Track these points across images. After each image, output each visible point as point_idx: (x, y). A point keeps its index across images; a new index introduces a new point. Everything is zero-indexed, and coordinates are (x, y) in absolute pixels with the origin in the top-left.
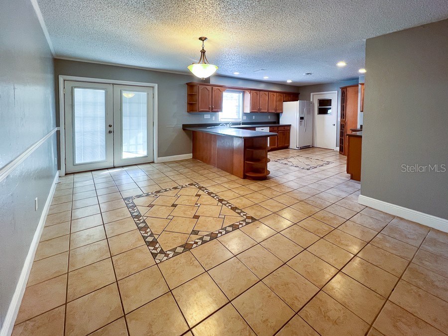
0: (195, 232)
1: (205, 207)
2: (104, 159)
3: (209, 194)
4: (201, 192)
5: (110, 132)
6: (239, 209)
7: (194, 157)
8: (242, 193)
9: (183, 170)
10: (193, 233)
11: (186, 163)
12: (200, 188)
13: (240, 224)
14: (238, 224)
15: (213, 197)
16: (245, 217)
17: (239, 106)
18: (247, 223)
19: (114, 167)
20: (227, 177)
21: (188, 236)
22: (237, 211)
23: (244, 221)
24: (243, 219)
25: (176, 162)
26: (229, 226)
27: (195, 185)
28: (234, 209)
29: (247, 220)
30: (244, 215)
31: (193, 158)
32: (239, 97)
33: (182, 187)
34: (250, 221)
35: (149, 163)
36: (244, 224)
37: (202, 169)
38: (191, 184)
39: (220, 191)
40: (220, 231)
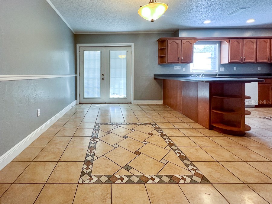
0: (127, 168)
1: (151, 146)
2: (99, 96)
3: (162, 135)
4: (155, 132)
5: (103, 79)
6: (189, 161)
7: (165, 103)
8: (201, 143)
9: (149, 111)
10: (126, 168)
11: (155, 106)
12: (156, 128)
13: (183, 178)
14: (180, 178)
15: (165, 139)
16: (193, 172)
17: (215, 58)
18: (193, 182)
19: (105, 103)
20: (189, 124)
21: (119, 168)
22: (185, 161)
23: (190, 177)
24: (189, 173)
25: (148, 105)
26: (166, 176)
27: (152, 125)
28: (183, 158)
29: (195, 178)
30: (192, 169)
31: (163, 104)
32: (215, 48)
33: (141, 124)
34: (199, 180)
35: (128, 103)
36: (188, 180)
37: (167, 113)
38: (150, 124)
39: (175, 135)
40: (154, 177)
